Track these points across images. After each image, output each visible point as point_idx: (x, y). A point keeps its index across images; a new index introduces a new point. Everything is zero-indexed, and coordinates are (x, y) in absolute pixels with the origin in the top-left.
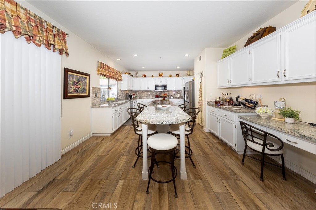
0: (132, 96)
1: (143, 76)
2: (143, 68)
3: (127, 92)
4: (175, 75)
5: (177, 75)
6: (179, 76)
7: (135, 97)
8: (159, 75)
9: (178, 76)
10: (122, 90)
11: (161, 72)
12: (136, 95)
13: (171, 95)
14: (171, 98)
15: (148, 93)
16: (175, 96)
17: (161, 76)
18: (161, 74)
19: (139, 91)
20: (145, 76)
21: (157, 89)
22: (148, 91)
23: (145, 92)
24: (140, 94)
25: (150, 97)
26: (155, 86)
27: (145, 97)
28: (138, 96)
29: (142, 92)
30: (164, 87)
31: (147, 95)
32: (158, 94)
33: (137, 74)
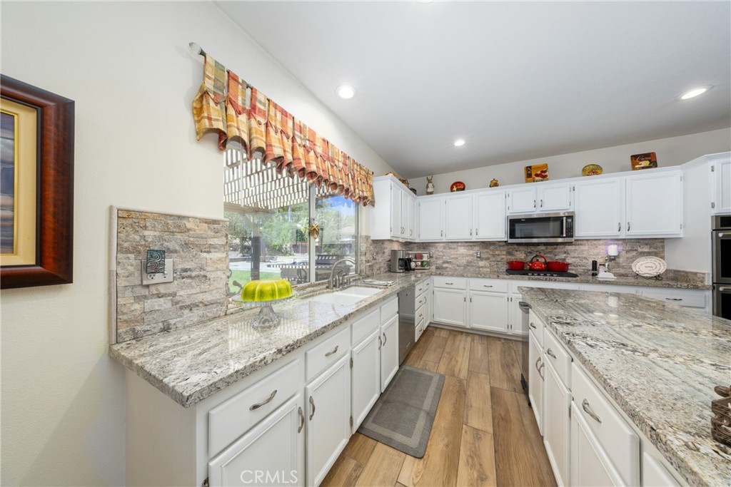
0: (409, 260)
1: (452, 188)
3: (396, 247)
4: (629, 162)
5: (636, 159)
6: (654, 164)
7: (422, 265)
8: (529, 175)
9: (645, 163)
10: (372, 238)
11: (534, 162)
12: (425, 259)
13: (595, 263)
14: (594, 275)
15: (471, 252)
16: (618, 265)
17: (537, 178)
18: (537, 168)
19: (438, 245)
20: (459, 186)
21: (518, 234)
22: (471, 244)
23: (459, 248)
24: (441, 254)
25: (479, 267)
26: (510, 220)
27: (458, 266)
28: (432, 260)
29: (450, 248)
30: (558, 224)
31: (467, 258)
32: (520, 256)
33: (429, 181)
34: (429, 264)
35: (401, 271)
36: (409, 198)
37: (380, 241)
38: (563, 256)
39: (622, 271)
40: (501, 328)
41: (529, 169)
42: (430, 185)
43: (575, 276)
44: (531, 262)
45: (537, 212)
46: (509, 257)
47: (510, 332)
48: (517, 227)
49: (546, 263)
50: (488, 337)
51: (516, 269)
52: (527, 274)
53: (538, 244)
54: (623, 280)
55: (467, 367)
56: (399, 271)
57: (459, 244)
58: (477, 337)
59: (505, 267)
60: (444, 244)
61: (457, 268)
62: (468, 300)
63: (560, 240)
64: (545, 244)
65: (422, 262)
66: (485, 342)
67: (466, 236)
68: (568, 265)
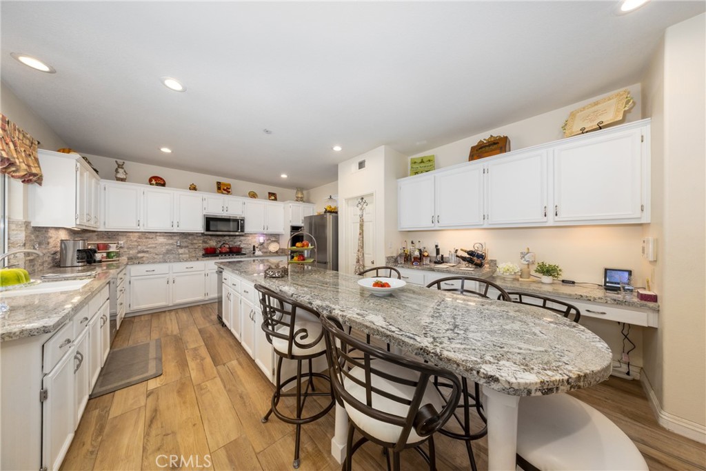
0: (92, 251)
1: (150, 180)
2: (166, 150)
4: (267, 195)
5: (271, 194)
6: (275, 200)
7: (110, 257)
8: (219, 188)
9: (273, 198)
10: (33, 225)
11: (223, 180)
12: (112, 250)
13: (254, 247)
14: (254, 253)
15: (171, 241)
16: (264, 248)
17: (224, 192)
18: (224, 185)
19: (131, 234)
20: (159, 182)
21: (211, 229)
22: (171, 235)
23: (157, 237)
24: (136, 243)
25: (179, 254)
26: (207, 218)
27: (156, 254)
28: (122, 250)
29: (146, 238)
30: (236, 223)
31: (167, 247)
32: (213, 243)
33: (120, 166)
34: (118, 255)
35: (80, 264)
36: (93, 181)
37: (43, 228)
38: (239, 243)
39: (265, 250)
40: (199, 297)
41: (219, 183)
42: (121, 171)
43: (245, 254)
44: (220, 248)
45: (224, 214)
46: (204, 245)
47: (207, 298)
48: (211, 223)
49: (230, 248)
50: (190, 308)
51: (210, 253)
52: (218, 256)
53: (225, 236)
54: (265, 254)
55: (177, 327)
56: (78, 264)
57: (158, 234)
58: (180, 312)
59: (201, 253)
60: (140, 234)
61: (156, 256)
62: (171, 281)
63: (237, 233)
64: (229, 236)
65: (108, 254)
66: (188, 310)
67: (167, 228)
68: (241, 248)
